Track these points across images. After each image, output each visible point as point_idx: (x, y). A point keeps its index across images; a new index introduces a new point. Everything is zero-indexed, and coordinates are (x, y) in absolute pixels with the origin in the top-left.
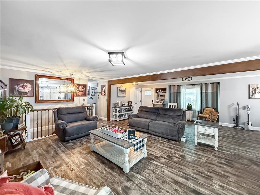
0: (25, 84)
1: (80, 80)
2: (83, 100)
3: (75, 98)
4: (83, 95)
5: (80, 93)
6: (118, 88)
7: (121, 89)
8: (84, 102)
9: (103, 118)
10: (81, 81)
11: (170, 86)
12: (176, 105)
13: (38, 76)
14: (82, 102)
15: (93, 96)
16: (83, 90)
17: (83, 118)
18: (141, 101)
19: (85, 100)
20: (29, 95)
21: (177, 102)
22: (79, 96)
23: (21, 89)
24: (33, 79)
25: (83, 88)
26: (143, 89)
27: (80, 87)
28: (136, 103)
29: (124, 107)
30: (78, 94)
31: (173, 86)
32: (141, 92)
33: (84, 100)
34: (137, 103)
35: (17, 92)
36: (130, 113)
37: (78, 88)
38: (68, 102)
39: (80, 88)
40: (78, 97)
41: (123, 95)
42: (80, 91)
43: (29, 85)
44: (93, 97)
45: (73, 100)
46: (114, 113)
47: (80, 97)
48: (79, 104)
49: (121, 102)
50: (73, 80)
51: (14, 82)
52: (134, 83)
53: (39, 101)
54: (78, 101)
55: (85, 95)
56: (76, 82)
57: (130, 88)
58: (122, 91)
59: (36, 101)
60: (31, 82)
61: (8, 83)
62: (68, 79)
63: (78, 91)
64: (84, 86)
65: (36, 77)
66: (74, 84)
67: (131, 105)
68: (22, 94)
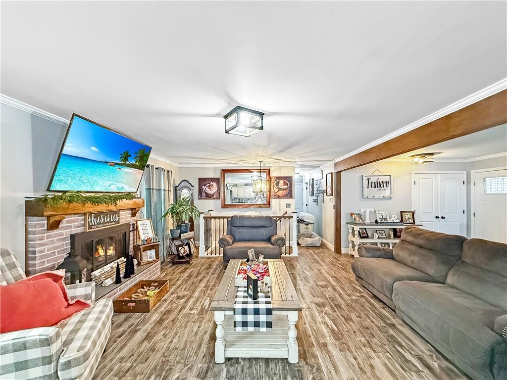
0: (212, 183)
1: (280, 169)
2: (287, 204)
3: (274, 202)
4: (286, 196)
5: (281, 193)
6: (365, 179)
7: (374, 179)
8: (288, 209)
9: (329, 244)
10: (283, 170)
13: (225, 171)
14: (285, 209)
15: (317, 197)
16: (286, 187)
18: (468, 212)
19: (290, 204)
20: (215, 197)
22: (279, 197)
23: (208, 191)
24: (218, 175)
25: (285, 184)
26: (472, 172)
27: (281, 182)
28: (437, 217)
29: (382, 224)
30: (278, 194)
32: (468, 182)
33: (288, 206)
34: (443, 217)
35: (204, 194)
36: (385, 244)
37: (278, 184)
38: (260, 207)
39: (280, 185)
40: (278, 200)
41: (387, 193)
42: (280, 189)
43: (215, 184)
44: (317, 199)
45: (269, 204)
46: (351, 238)
47: (282, 200)
48: (279, 212)
49: (373, 214)
50: (269, 172)
51: (202, 181)
52: (416, 159)
53: (225, 206)
54: (278, 207)
55: (289, 195)
56: (274, 174)
57: (411, 173)
58: (378, 185)
59: (222, 205)
60: (217, 180)
61: (196, 184)
62: (260, 171)
63: (276, 190)
64: (288, 180)
65: (221, 173)
66: (270, 178)
67: (411, 221)
68: (208, 196)
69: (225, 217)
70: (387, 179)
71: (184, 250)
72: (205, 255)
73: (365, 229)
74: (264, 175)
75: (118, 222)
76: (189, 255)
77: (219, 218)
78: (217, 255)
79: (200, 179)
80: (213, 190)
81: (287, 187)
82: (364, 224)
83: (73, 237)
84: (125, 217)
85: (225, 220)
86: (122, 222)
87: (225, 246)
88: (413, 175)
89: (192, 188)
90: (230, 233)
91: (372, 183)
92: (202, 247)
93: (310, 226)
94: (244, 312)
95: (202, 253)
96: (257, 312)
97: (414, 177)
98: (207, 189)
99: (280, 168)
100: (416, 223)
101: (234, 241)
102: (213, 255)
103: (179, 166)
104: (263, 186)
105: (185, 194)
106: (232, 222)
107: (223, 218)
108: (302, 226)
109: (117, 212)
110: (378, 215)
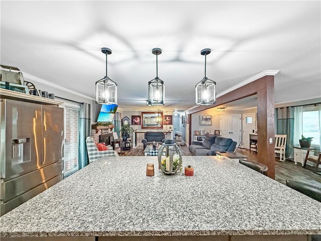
0: (137, 118)
3: (164, 126)
4: (169, 124)
6: (201, 117)
7: (205, 117)
9: (187, 144)
10: (168, 113)
11: (277, 109)
12: (285, 138)
13: (143, 113)
17: (160, 140)
18: (242, 131)
20: (138, 124)
21: (287, 134)
22: (166, 124)
23: (136, 121)
24: (140, 115)
25: (169, 118)
26: (243, 114)
27: (167, 118)
28: (230, 133)
31: (280, 108)
33: (170, 128)
34: (232, 133)
35: (134, 122)
37: (166, 118)
38: (158, 129)
40: (166, 126)
41: (209, 123)
42: (167, 121)
43: (139, 119)
44: (184, 125)
45: (162, 127)
48: (166, 130)
49: (204, 131)
50: (162, 113)
51: (133, 117)
52: (219, 110)
53: (143, 128)
54: (166, 128)
55: (171, 123)
56: (164, 114)
57: (219, 115)
58: (206, 119)
59: (142, 127)
60: (139, 117)
61: (130, 118)
62: (158, 113)
63: (165, 121)
64: (171, 117)
65: (141, 113)
66: (163, 116)
67: (218, 134)
68: (136, 124)
69: (144, 132)
70: (210, 117)
71: (128, 145)
72: (135, 148)
73: (201, 137)
74: (160, 115)
75: (108, 133)
76: (130, 147)
77: (141, 132)
78: (140, 148)
79: (132, 116)
80: (138, 121)
81: (170, 120)
82: (200, 135)
83: (100, 136)
84: (109, 131)
85: (144, 133)
86: (109, 133)
87: (144, 142)
88: (220, 115)
89: (129, 120)
90: (146, 138)
91: (204, 118)
92: (134, 144)
93: (180, 137)
94: (152, 152)
95: (134, 147)
96: (155, 152)
97: (221, 117)
98: (135, 120)
99: (167, 111)
100: (220, 135)
101: (148, 141)
102: (139, 148)
103: (123, 110)
104: (159, 120)
105: (126, 123)
106: (147, 134)
107: (143, 132)
108: (177, 137)
109: (108, 129)
110: (205, 132)
